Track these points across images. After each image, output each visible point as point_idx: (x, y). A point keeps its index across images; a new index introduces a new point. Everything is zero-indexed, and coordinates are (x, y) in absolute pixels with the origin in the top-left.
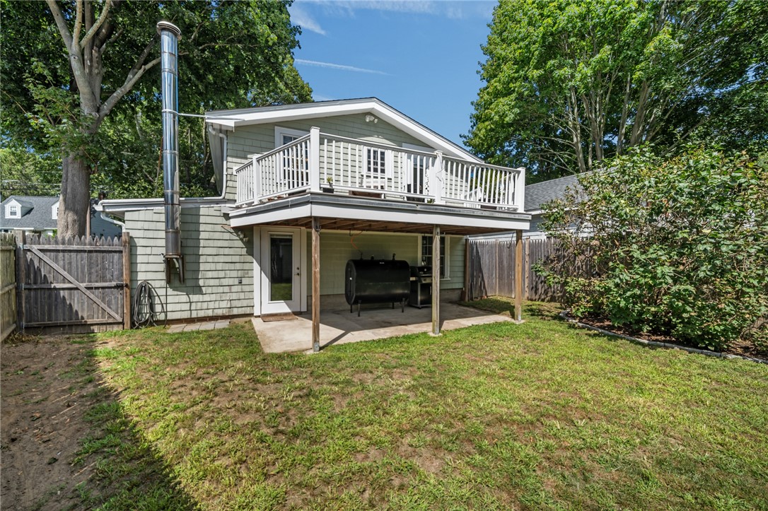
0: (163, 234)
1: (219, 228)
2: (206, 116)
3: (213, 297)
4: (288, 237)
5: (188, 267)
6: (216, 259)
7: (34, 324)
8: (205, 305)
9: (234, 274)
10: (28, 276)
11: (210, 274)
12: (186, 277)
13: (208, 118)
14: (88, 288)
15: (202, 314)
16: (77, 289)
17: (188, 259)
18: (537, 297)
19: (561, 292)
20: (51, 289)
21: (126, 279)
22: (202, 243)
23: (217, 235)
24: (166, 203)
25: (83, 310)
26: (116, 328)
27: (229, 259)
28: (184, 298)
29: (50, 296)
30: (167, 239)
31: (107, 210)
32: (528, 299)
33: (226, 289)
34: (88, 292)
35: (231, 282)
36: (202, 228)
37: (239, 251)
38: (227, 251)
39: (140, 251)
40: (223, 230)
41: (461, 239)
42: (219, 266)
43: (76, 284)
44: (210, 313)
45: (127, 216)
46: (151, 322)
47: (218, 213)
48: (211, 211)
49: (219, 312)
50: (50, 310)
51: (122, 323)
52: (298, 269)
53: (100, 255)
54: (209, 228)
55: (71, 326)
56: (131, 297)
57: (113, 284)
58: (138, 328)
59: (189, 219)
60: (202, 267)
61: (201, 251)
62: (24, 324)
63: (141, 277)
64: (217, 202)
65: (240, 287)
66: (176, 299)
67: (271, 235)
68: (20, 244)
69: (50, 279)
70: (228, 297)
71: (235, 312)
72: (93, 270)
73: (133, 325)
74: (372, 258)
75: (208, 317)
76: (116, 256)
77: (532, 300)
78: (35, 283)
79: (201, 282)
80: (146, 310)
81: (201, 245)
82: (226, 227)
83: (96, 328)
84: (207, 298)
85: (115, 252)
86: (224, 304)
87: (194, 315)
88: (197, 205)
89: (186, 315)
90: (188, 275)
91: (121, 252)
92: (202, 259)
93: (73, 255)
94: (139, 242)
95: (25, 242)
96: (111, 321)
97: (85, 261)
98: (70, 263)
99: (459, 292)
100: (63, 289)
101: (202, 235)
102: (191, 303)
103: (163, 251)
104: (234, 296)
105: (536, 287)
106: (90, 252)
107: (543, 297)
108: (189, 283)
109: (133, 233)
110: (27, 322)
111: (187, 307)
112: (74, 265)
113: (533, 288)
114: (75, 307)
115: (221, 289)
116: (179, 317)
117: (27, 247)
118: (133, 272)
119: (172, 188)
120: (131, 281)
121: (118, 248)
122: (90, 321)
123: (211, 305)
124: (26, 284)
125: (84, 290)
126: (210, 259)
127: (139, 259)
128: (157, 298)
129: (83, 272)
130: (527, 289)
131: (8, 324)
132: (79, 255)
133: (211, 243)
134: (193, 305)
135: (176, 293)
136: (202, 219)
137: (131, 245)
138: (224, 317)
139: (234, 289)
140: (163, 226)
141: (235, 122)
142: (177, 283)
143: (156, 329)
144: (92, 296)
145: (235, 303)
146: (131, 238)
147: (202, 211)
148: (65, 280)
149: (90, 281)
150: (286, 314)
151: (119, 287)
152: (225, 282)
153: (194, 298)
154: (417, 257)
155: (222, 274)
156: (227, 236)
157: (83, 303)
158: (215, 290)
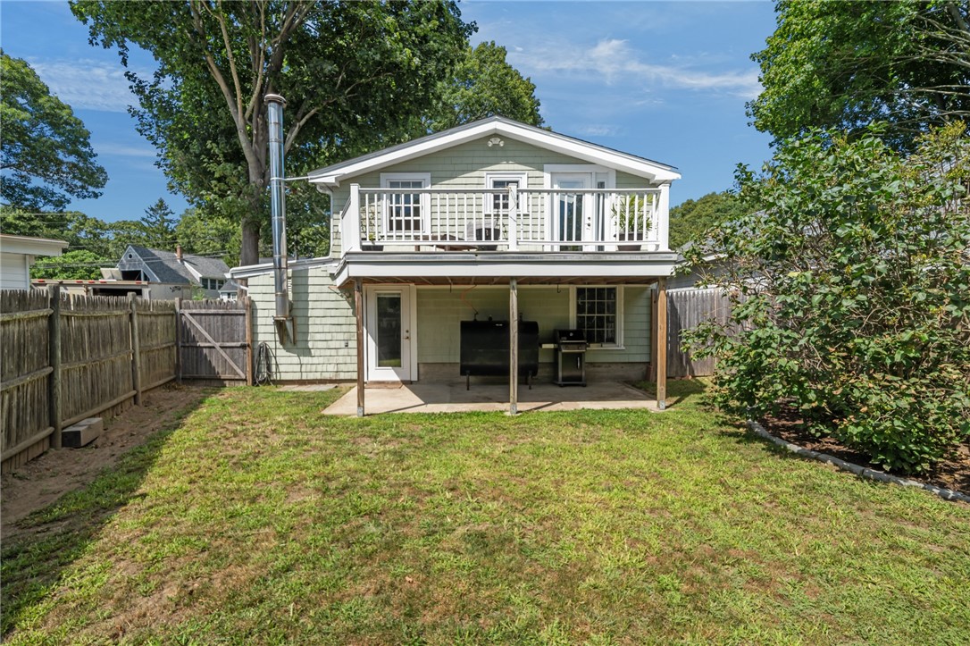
0: (273, 298)
1: (325, 289)
2: (309, 177)
3: (321, 360)
4: (396, 296)
5: (299, 329)
6: (324, 321)
7: (188, 375)
8: (314, 368)
9: (341, 336)
10: (183, 336)
11: (318, 337)
12: (297, 339)
13: (311, 179)
14: (222, 347)
15: (311, 376)
16: (214, 347)
17: (299, 321)
20: (197, 347)
21: (248, 340)
22: (311, 305)
23: (324, 297)
24: (275, 268)
25: (218, 366)
26: (242, 384)
27: (335, 321)
28: (296, 360)
29: (197, 352)
30: (276, 301)
31: (235, 277)
33: (333, 353)
34: (221, 351)
35: (337, 344)
36: (311, 289)
37: (345, 312)
38: (333, 313)
39: (260, 313)
40: (330, 291)
41: (646, 289)
42: (327, 329)
43: (213, 343)
44: (318, 376)
45: (250, 281)
46: (267, 382)
47: (324, 274)
48: (318, 272)
49: (327, 376)
50: (197, 363)
51: (246, 380)
52: (407, 331)
53: (230, 317)
54: (316, 289)
55: (211, 379)
56: (253, 357)
57: (239, 344)
58: (258, 386)
59: (299, 281)
60: (311, 329)
61: (310, 313)
62: (181, 375)
63: (261, 338)
64: (324, 262)
65: (346, 350)
66: (289, 360)
67: (378, 294)
68: (178, 309)
69: (197, 339)
70: (333, 360)
71: (342, 376)
72: (225, 332)
73: (254, 383)
74: (490, 318)
75: (317, 380)
76: (241, 318)
78: (188, 342)
79: (310, 345)
80: (264, 369)
81: (310, 307)
82: (332, 288)
83: (227, 383)
84: (315, 360)
85: (241, 315)
86: (331, 368)
87: (304, 378)
88: (306, 267)
89: (297, 377)
90: (299, 337)
91: (244, 315)
92: (311, 321)
93: (211, 317)
94: (259, 306)
95: (181, 308)
96: (237, 377)
97: (219, 323)
98: (209, 325)
99: (644, 368)
100: (206, 347)
101: (311, 297)
102: (301, 364)
103: (274, 313)
104: (341, 360)
106: (223, 315)
108: (300, 345)
109: (254, 298)
110: (183, 373)
111: (297, 368)
112: (212, 327)
114: (214, 364)
115: (328, 352)
116: (291, 378)
117: (182, 311)
118: (254, 333)
119: (280, 253)
120: (253, 341)
121: (242, 312)
122: (223, 377)
123: (320, 368)
124: (183, 342)
125: (218, 349)
126: (318, 321)
127: (260, 321)
128: (273, 358)
129: (218, 333)
131: (169, 374)
132: (216, 317)
133: (318, 305)
134: (304, 366)
135: (289, 354)
136: (311, 281)
137: (252, 307)
138: (331, 381)
139: (341, 352)
140: (273, 289)
141: (336, 178)
142: (289, 345)
143: (272, 388)
144: (224, 354)
145: (342, 367)
146: (253, 301)
147: (311, 273)
148: (206, 340)
149: (223, 341)
150: (394, 383)
151: (243, 347)
152: (332, 344)
153: (305, 360)
154: (568, 318)
155: (329, 337)
156: (333, 297)
157: (218, 361)
158: (323, 352)
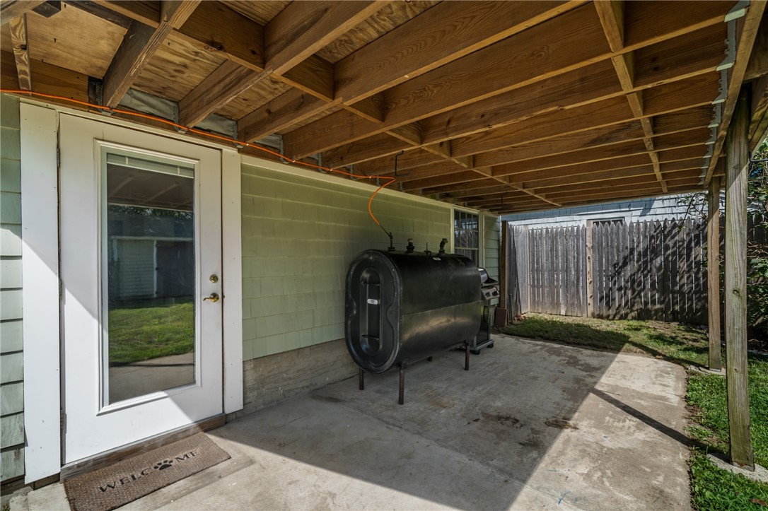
18: (612, 312)
19: (661, 303)
32: (593, 316)
41: (495, 221)
52: (214, 278)
77: (600, 317)
105: (608, 296)
107: (623, 312)
113: (601, 299)
130: (590, 301)
